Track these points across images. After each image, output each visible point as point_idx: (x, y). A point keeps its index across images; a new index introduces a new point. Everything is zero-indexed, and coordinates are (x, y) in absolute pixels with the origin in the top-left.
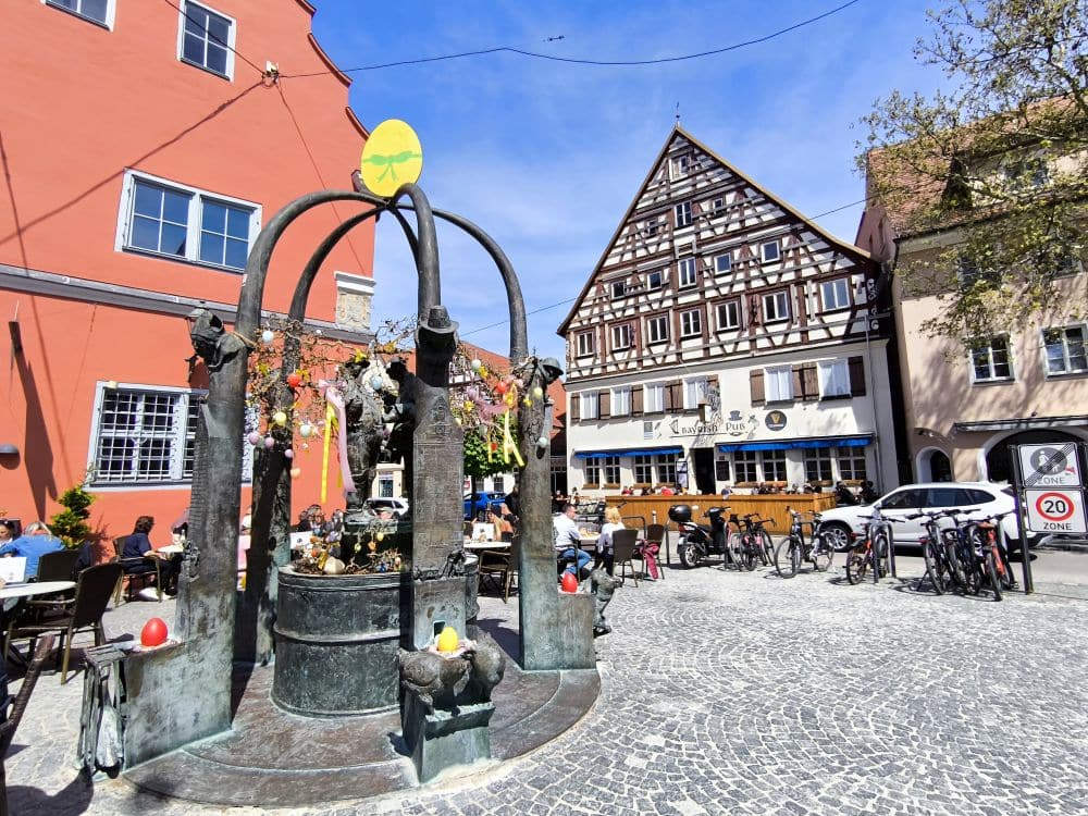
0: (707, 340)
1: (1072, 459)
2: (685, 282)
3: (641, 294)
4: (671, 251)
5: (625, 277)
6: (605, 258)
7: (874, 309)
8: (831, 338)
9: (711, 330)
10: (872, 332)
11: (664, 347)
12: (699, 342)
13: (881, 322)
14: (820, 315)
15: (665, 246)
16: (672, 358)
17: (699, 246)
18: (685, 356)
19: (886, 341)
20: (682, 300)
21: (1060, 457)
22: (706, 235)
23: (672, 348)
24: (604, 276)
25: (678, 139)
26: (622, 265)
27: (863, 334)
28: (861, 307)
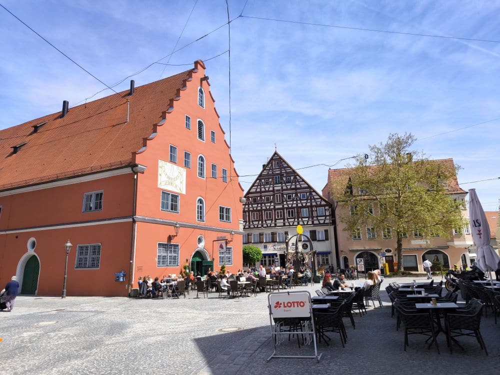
0: (284, 221)
1: (363, 260)
2: (277, 201)
3: (263, 203)
4: (273, 191)
5: (257, 197)
6: (250, 189)
7: (331, 217)
8: (320, 223)
9: (286, 217)
10: (330, 223)
11: (270, 221)
12: (282, 221)
13: (332, 220)
14: (317, 217)
15: (271, 189)
16: (273, 225)
17: (282, 191)
18: (278, 225)
19: (333, 226)
20: (277, 207)
21: (361, 260)
22: (284, 188)
23: (273, 222)
24: (250, 195)
25: (276, 155)
26: (256, 192)
27: (328, 223)
28: (328, 216)
